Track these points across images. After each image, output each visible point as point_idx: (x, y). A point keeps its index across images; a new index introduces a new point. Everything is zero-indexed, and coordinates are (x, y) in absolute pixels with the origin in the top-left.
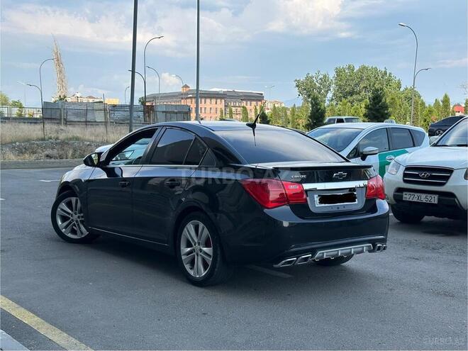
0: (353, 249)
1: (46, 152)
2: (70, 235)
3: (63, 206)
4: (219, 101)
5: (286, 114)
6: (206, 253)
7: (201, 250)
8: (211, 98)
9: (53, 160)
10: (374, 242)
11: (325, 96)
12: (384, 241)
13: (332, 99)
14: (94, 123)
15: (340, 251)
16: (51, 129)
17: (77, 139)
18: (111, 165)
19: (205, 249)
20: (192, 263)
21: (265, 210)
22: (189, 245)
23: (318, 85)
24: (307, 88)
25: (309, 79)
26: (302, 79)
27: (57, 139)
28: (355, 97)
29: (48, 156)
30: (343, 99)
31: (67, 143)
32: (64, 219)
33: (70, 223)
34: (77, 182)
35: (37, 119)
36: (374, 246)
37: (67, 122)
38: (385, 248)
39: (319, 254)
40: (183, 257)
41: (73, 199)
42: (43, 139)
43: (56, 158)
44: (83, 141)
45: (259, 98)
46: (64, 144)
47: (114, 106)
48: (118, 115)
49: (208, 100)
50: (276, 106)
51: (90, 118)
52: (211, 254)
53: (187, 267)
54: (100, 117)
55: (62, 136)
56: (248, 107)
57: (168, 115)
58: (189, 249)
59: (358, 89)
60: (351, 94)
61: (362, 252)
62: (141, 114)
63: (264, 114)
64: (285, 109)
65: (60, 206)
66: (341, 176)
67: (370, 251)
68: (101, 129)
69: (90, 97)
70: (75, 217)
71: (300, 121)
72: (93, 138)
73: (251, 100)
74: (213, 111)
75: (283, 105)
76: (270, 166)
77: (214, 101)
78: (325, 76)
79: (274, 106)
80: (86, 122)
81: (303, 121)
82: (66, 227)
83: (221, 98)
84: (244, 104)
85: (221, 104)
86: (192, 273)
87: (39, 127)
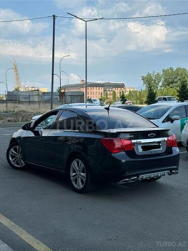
0: (159, 174)
1: (8, 119)
2: (16, 165)
3: (12, 150)
4: (100, 88)
5: (136, 95)
6: (83, 176)
7: (80, 175)
8: (96, 87)
9: (11, 123)
10: (171, 170)
11: (158, 85)
12: (176, 169)
13: (162, 86)
14: (34, 102)
15: (152, 175)
16: (11, 106)
17: (24, 111)
18: (36, 129)
19: (82, 174)
20: (76, 181)
21: (112, 154)
22: (74, 172)
23: (154, 78)
24: (148, 80)
25: (149, 75)
26: (145, 75)
27: (14, 111)
28: (174, 84)
29: (9, 121)
30: (167, 87)
31: (18, 114)
32: (13, 157)
33: (16, 159)
34: (19, 138)
35: (4, 100)
36: (171, 172)
37: (20, 102)
38: (177, 173)
39: (141, 176)
40: (72, 178)
41: (18, 147)
42: (6, 112)
43: (13, 122)
44: (27, 112)
45: (122, 86)
46: (17, 114)
47: (44, 93)
48: (46, 97)
49: (95, 88)
50: (131, 90)
51: (31, 99)
52: (85, 177)
53: (74, 183)
54: (36, 99)
55: (16, 110)
56: (116, 91)
57: (73, 97)
58: (74, 174)
59: (176, 80)
60: (172, 83)
61: (164, 175)
62: (58, 97)
63: (123, 96)
64: (136, 92)
65: (11, 150)
66: (152, 135)
67: (169, 175)
68: (37, 106)
69: (33, 87)
70: (19, 156)
71: (144, 99)
72: (32, 111)
73: (118, 87)
74: (98, 93)
75: (135, 90)
76: (115, 131)
77: (98, 88)
78: (158, 73)
79: (130, 91)
80: (29, 101)
81: (145, 99)
82: (14, 161)
83: (102, 86)
84: (114, 89)
85: (101, 90)
86: (76, 186)
87: (5, 105)
